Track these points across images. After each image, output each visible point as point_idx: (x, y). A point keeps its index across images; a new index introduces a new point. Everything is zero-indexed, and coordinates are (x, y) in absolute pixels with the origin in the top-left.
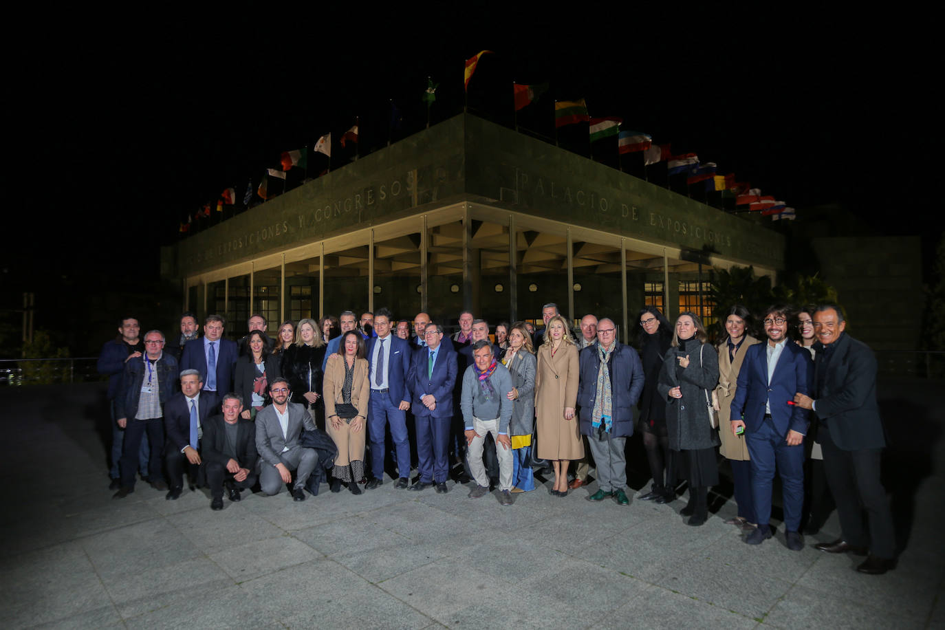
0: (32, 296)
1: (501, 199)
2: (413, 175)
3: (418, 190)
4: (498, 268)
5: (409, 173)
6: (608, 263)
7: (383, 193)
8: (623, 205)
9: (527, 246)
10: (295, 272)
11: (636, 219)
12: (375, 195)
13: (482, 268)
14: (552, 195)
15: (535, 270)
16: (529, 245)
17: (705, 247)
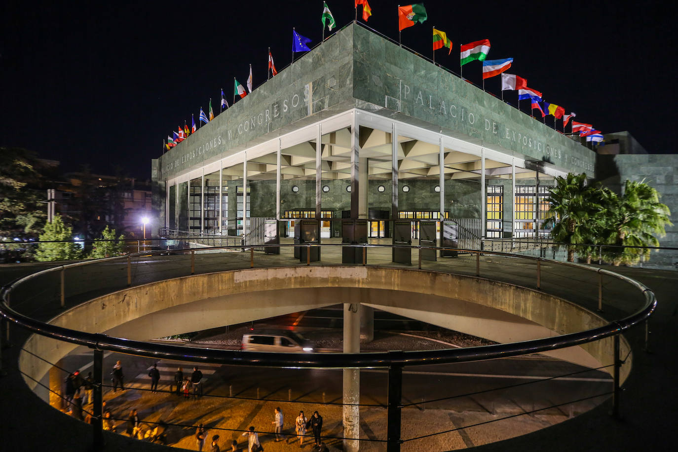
0: (53, 191)
1: (386, 107)
2: (309, 87)
3: (313, 100)
4: (382, 174)
5: (306, 86)
6: (463, 171)
7: (285, 106)
8: (486, 120)
9: (404, 156)
10: (239, 176)
11: (496, 133)
12: (279, 108)
13: (369, 174)
14: (430, 107)
15: (408, 176)
16: (406, 156)
17: (544, 158)
